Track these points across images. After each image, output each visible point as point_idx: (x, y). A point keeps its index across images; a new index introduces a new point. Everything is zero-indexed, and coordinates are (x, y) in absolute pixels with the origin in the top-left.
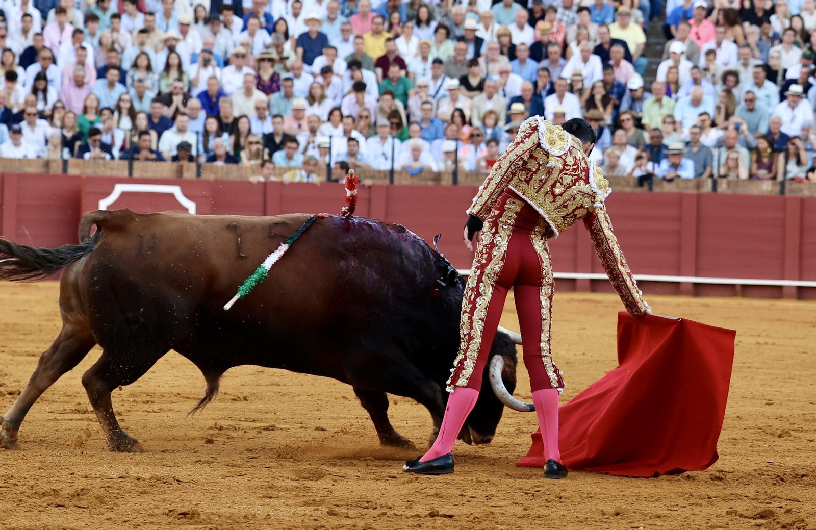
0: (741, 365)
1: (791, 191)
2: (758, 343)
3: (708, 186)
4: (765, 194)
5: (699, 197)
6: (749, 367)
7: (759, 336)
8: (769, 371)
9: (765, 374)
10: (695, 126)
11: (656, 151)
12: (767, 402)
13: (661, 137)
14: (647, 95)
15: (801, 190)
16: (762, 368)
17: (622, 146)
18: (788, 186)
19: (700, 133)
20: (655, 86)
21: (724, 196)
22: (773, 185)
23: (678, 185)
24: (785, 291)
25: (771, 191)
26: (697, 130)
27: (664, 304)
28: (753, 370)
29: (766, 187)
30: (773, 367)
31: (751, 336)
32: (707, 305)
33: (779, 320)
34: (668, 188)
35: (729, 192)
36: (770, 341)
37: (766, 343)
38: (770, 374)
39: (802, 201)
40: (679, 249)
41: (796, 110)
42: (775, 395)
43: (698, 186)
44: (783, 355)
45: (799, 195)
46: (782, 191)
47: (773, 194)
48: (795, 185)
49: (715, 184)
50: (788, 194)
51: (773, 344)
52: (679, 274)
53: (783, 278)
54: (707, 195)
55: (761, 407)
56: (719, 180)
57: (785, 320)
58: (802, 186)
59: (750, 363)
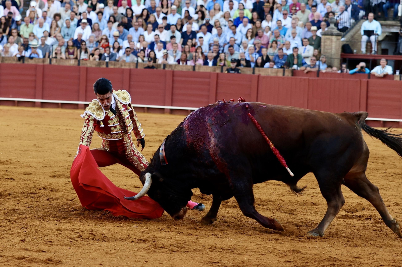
0: (59, 139)
1: (83, 64)
2: (67, 129)
3: (48, 61)
4: (72, 65)
5: (44, 66)
6: (62, 140)
7: (67, 126)
8: (71, 142)
9: (69, 143)
10: (42, 37)
11: (26, 46)
12: (69, 155)
13: (28, 42)
14: (23, 22)
15: (86, 64)
16: (68, 140)
17: (12, 43)
18: (81, 62)
19: (45, 40)
20: (25, 19)
21: (54, 66)
22: (75, 61)
23: (35, 61)
24: (79, 106)
25: (74, 64)
26: (44, 38)
27: (28, 111)
28: (64, 141)
29: (72, 62)
30: (72, 140)
31: (64, 126)
32: (46, 112)
33: (76, 119)
34: (31, 62)
35: (57, 64)
36: (72, 128)
37: (70, 129)
38: (71, 143)
39: (87, 68)
40: (35, 88)
41: (85, 30)
42: (72, 152)
43: (44, 61)
44: (77, 135)
45: (86, 66)
46: (79, 64)
47: (75, 65)
48: (84, 62)
49: (51, 60)
50: (81, 65)
51: (73, 130)
52: (35, 98)
53: (78, 100)
54: (47, 65)
55: (67, 157)
56: (52, 59)
57: (79, 119)
58: (87, 62)
59: (63, 138)
